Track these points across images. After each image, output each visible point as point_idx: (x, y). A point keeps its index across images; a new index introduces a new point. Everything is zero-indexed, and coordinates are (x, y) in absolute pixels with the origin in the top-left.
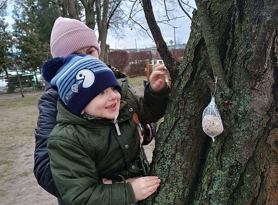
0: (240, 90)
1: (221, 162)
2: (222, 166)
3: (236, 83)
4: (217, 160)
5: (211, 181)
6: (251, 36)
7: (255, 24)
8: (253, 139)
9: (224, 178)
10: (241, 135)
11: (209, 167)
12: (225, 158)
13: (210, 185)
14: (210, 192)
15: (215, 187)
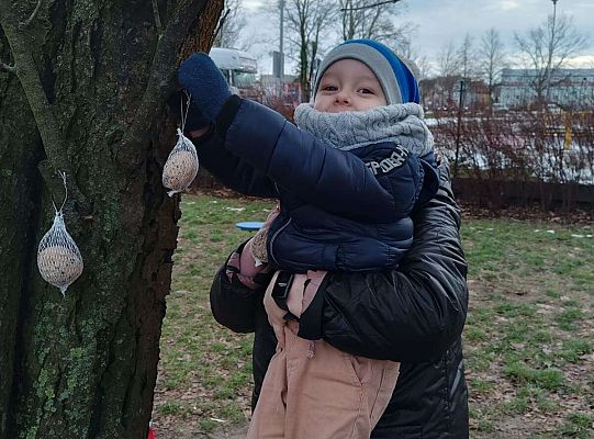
0: (101, 197)
1: (78, 331)
2: (80, 339)
3: (92, 184)
4: (69, 330)
5: (60, 375)
6: (116, 104)
7: (123, 85)
8: (128, 274)
9: (86, 359)
10: (109, 273)
11: (47, 350)
12: (84, 323)
13: (59, 385)
14: (63, 396)
15: (72, 383)
